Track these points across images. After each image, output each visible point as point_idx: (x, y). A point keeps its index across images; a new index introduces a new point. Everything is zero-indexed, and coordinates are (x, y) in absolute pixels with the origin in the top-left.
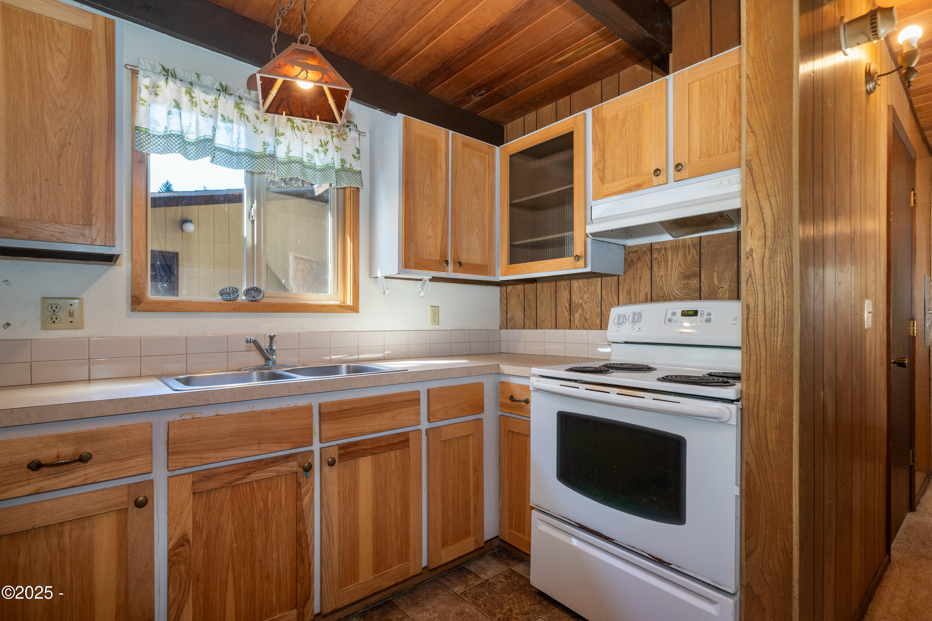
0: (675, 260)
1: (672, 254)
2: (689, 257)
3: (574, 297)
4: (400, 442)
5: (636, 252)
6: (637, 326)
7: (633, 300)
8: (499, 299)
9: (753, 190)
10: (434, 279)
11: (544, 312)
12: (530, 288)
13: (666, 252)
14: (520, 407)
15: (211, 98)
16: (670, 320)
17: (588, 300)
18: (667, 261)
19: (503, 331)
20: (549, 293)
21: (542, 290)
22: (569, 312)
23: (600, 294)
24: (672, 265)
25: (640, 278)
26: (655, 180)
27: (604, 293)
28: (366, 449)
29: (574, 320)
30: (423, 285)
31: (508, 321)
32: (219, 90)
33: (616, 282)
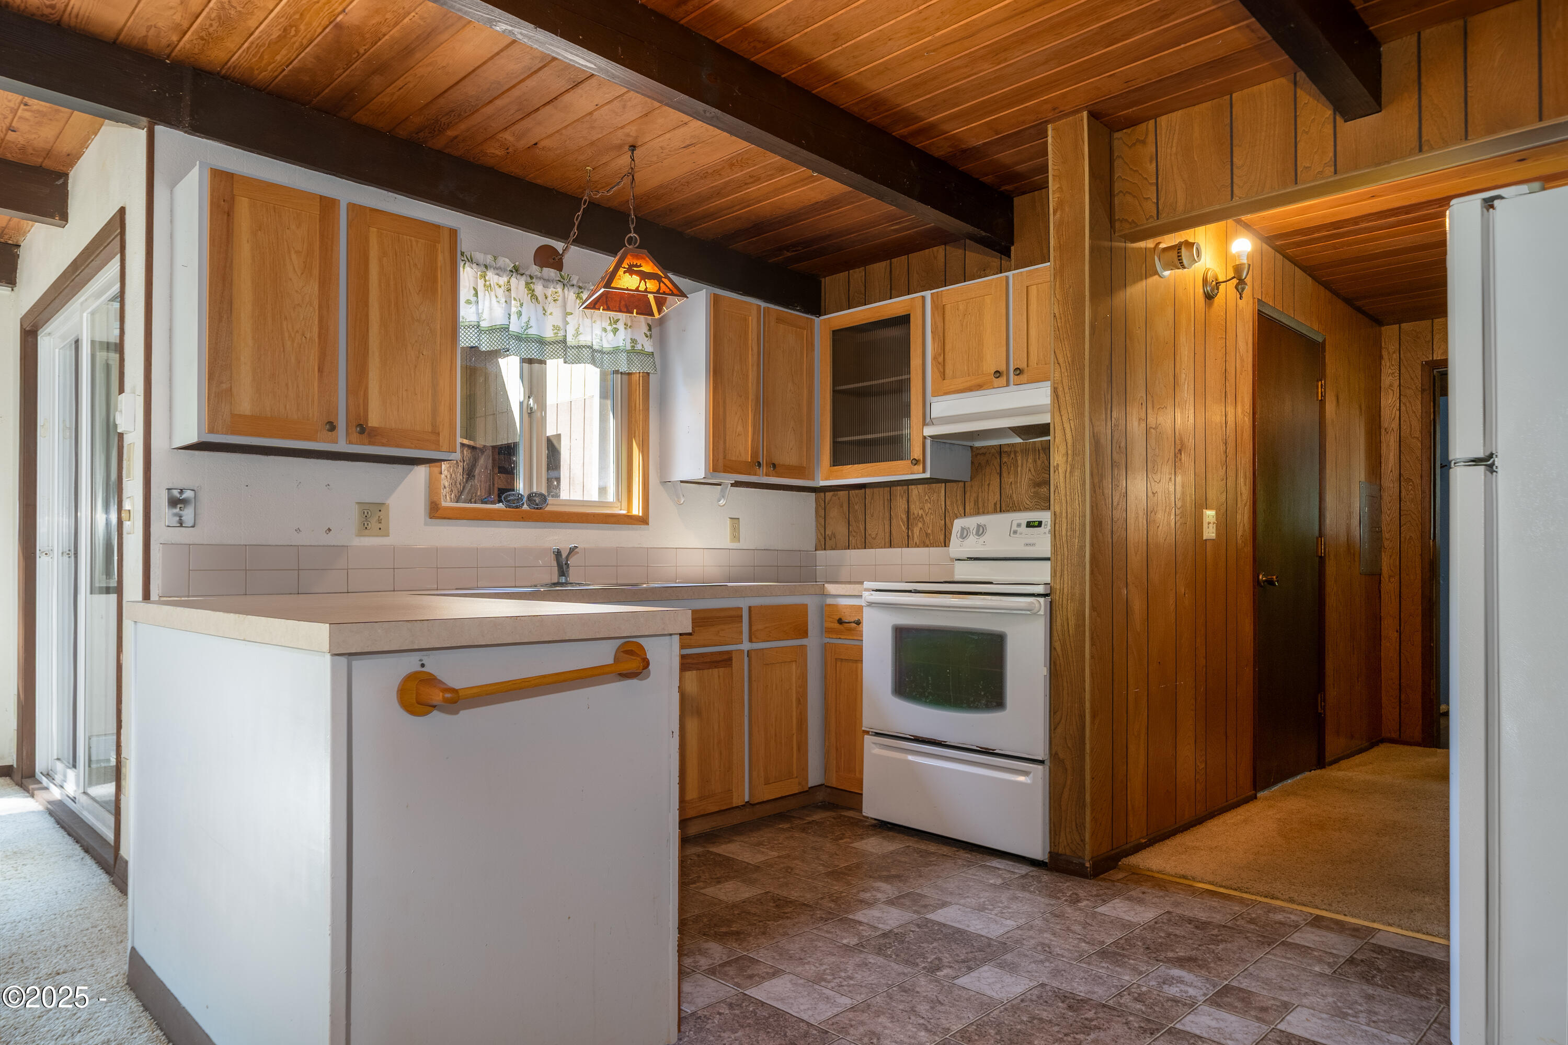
0: (1024, 465)
1: (1022, 457)
2: (1039, 462)
3: (912, 507)
4: (723, 661)
5: (984, 454)
6: (982, 539)
7: (981, 510)
8: (814, 510)
9: (1058, 413)
10: (737, 484)
11: (875, 527)
12: (857, 495)
13: (1016, 456)
14: (850, 630)
15: (503, 280)
16: (1015, 532)
17: (930, 511)
18: (1017, 467)
19: (820, 553)
20: (881, 502)
21: (872, 498)
22: (906, 526)
23: (943, 503)
24: (1021, 471)
25: (989, 485)
26: (997, 382)
27: (948, 503)
28: (692, 664)
29: (913, 537)
30: (723, 491)
31: (827, 539)
32: (512, 271)
33: (962, 489)
